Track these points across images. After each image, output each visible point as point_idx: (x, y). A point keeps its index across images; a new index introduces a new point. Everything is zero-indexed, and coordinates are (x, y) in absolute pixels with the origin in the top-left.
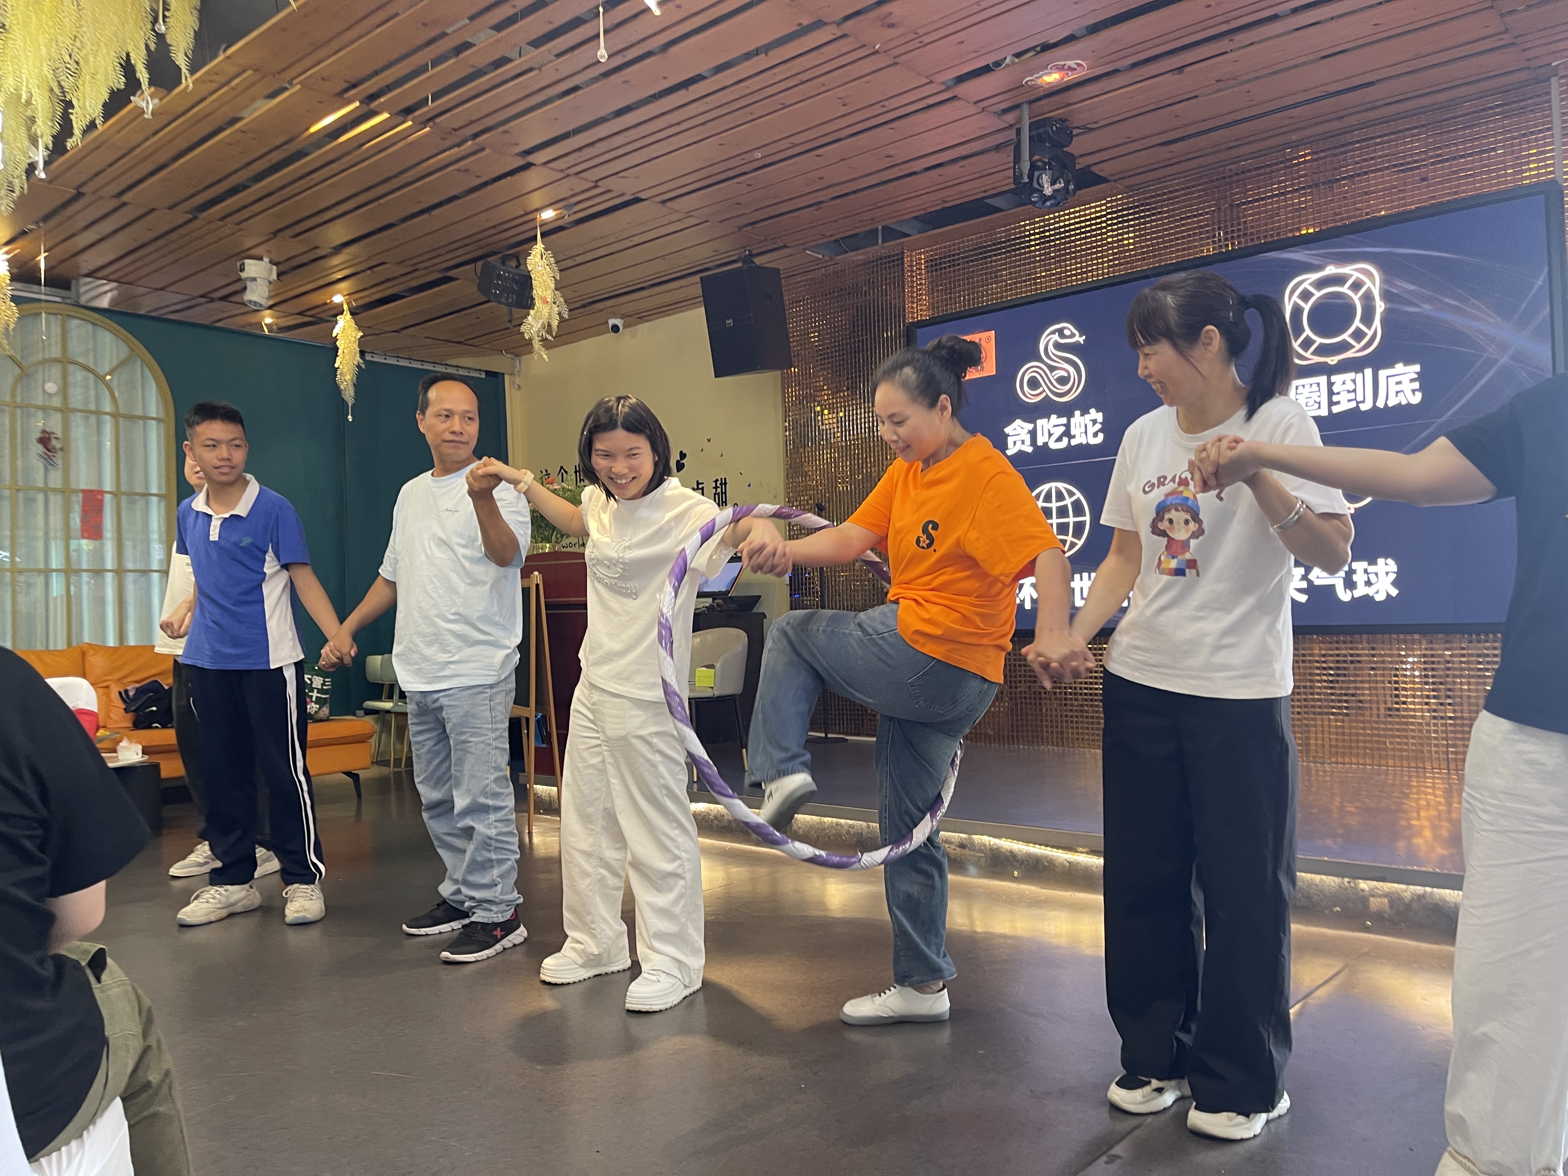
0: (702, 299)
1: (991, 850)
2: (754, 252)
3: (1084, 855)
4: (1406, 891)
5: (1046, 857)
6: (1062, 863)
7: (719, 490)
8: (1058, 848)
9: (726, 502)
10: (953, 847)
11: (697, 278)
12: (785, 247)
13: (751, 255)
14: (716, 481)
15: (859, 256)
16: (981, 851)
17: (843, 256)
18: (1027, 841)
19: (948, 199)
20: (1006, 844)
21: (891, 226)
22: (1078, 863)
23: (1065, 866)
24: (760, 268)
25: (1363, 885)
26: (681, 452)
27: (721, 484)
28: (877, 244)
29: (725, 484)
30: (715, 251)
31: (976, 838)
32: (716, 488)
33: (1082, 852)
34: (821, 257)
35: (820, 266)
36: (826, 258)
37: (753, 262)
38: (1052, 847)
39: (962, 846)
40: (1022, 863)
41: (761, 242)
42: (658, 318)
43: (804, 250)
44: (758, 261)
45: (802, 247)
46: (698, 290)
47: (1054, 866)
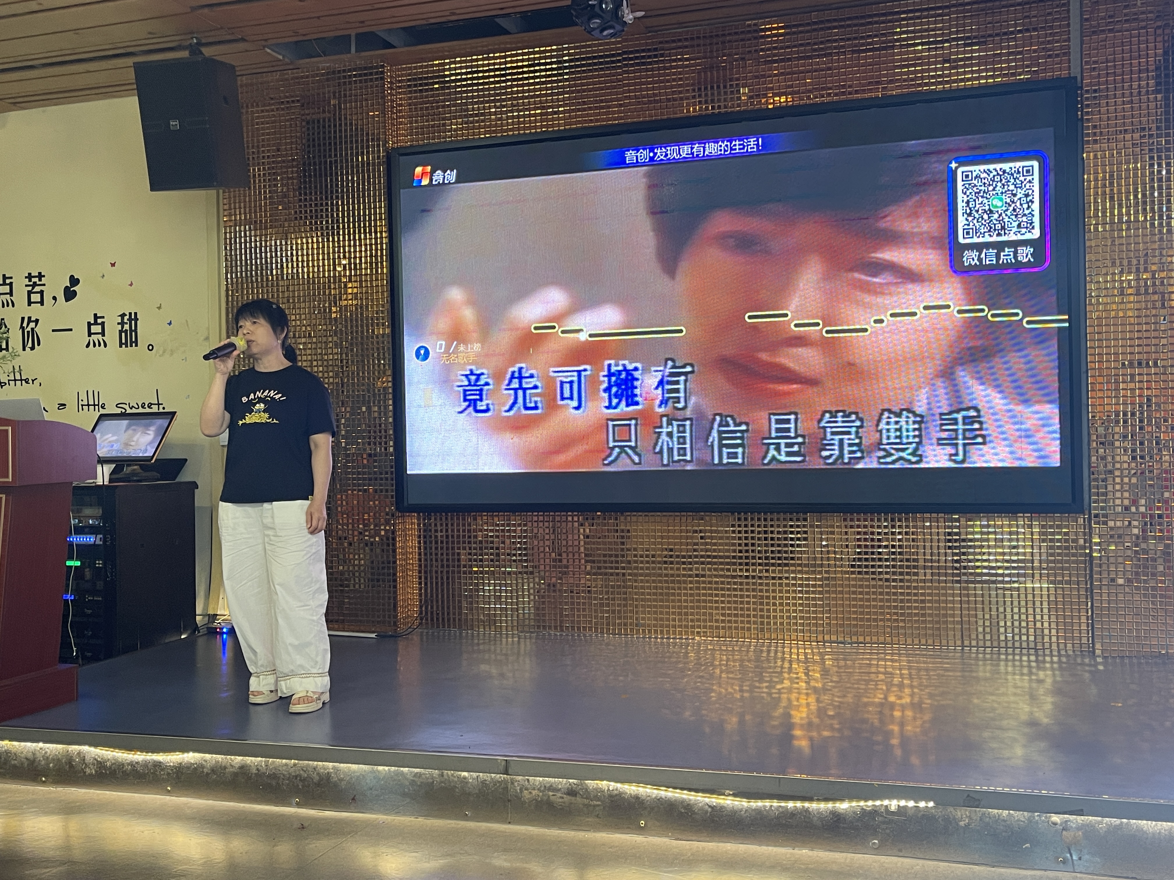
0: (135, 86)
1: (611, 796)
2: (204, 41)
3: (730, 798)
4: (1101, 823)
5: (683, 801)
6: (701, 809)
7: (127, 327)
8: (697, 791)
9: (136, 342)
10: (559, 795)
11: (130, 61)
12: (243, 40)
13: (200, 44)
14: (123, 316)
15: (324, 63)
16: (597, 798)
17: (308, 60)
18: (657, 784)
19: (458, 11)
20: (630, 789)
21: (378, 33)
22: (722, 807)
23: (707, 812)
24: (211, 62)
25: (1055, 818)
26: (72, 277)
27: (130, 319)
28: (349, 52)
29: (136, 319)
30: (150, 33)
31: (591, 784)
32: (122, 323)
33: (729, 795)
34: (281, 57)
35: (276, 69)
36: (287, 60)
37: (201, 53)
38: (690, 790)
39: (571, 792)
40: (652, 809)
41: (218, 29)
42: (39, 107)
43: (264, 47)
44: (207, 52)
45: (263, 43)
46: (131, 75)
47: (694, 813)
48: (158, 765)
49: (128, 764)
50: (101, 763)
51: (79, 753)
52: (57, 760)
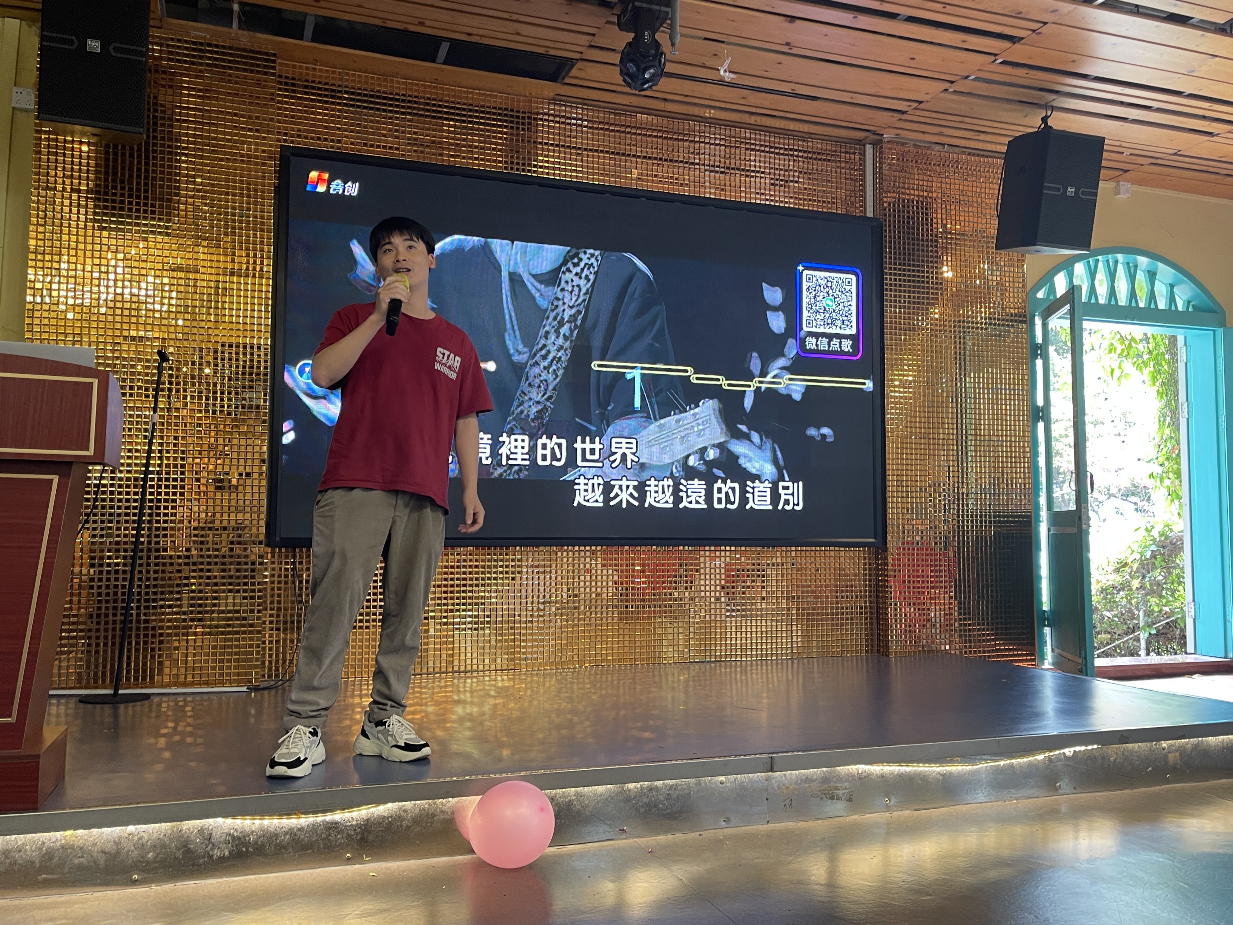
15: (199, 31)
17: (183, 22)
25: (1164, 744)
31: (842, 770)
48: (334, 826)
49: (286, 833)
50: (239, 838)
51: (201, 831)
52: (160, 845)
